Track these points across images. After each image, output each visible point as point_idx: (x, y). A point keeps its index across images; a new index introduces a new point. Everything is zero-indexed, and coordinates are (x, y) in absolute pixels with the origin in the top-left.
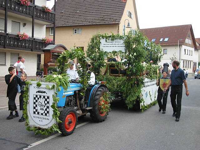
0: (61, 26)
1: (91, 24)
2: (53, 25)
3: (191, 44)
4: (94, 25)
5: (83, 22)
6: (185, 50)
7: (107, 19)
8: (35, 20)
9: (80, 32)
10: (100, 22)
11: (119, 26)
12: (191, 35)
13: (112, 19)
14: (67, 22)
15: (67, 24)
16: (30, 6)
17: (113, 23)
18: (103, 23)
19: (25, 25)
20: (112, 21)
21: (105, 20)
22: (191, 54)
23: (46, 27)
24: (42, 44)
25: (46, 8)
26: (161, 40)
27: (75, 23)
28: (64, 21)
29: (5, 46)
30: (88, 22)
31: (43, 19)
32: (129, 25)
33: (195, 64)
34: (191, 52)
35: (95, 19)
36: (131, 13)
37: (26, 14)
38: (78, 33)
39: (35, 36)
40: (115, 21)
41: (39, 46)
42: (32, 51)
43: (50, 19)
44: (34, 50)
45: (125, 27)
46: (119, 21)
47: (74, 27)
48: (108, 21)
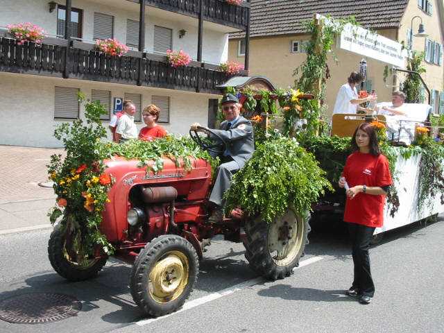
0: (265, 34)
2: (245, 33)
8: (204, 22)
11: (397, 33)
13: (380, 17)
14: (276, 26)
15: (278, 30)
17: (384, 25)
19: (182, 33)
20: (382, 21)
21: (365, 18)
23: (229, 40)
24: (220, 76)
27: (295, 28)
28: (270, 24)
29: (140, 81)
31: (221, 19)
32: (423, 31)
36: (427, 2)
37: (185, 9)
38: (301, 52)
39: (205, 59)
40: (387, 20)
41: (213, 80)
42: (197, 91)
43: (237, 21)
44: (202, 89)
45: (413, 34)
46: (398, 21)
47: (292, 38)
48: (372, 22)
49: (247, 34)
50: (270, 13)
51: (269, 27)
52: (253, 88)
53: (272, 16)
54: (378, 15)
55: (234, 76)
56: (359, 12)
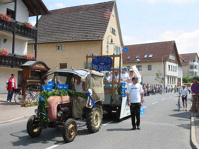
0: (45, 42)
1: (74, 40)
2: (35, 41)
3: (175, 60)
4: (77, 41)
5: (67, 39)
6: (169, 66)
7: (90, 36)
8: (16, 35)
9: (64, 49)
10: (83, 38)
11: (102, 43)
12: (174, 51)
13: (95, 36)
14: (50, 38)
15: (51, 40)
16: (11, 22)
17: (96, 39)
18: (86, 39)
19: (5, 41)
20: (96, 37)
21: (88, 36)
22: (175, 70)
23: (28, 44)
24: (23, 60)
25: (27, 24)
26: (146, 56)
27: (58, 39)
28: (48, 37)
30: (71, 39)
31: (24, 35)
32: (113, 42)
33: (179, 79)
34: (175, 68)
35: (78, 36)
36: (114, 30)
37: (6, 29)
38: (61, 50)
39: (16, 53)
40: (98, 37)
41: (20, 62)
42: (12, 67)
43: (31, 35)
44: (14, 67)
45: (109, 43)
46: (102, 38)
47: (57, 44)
48: (91, 38)
49: (36, 42)
50: (47, 32)
51: (47, 39)
52: (37, 66)
53: (48, 34)
54: (94, 35)
55: (30, 60)
56: (86, 33)
